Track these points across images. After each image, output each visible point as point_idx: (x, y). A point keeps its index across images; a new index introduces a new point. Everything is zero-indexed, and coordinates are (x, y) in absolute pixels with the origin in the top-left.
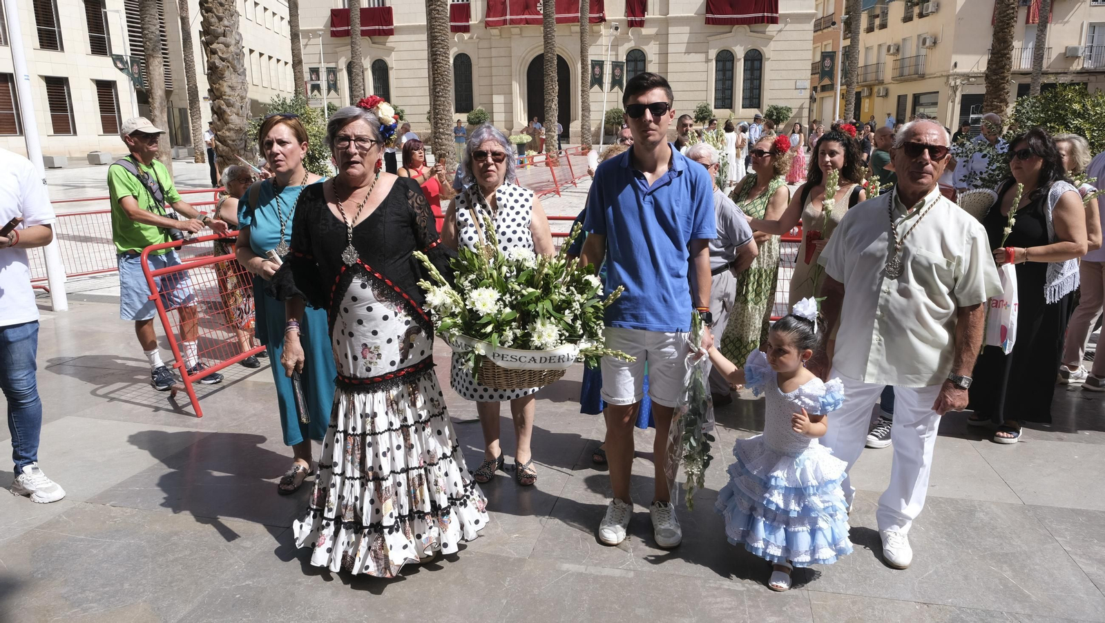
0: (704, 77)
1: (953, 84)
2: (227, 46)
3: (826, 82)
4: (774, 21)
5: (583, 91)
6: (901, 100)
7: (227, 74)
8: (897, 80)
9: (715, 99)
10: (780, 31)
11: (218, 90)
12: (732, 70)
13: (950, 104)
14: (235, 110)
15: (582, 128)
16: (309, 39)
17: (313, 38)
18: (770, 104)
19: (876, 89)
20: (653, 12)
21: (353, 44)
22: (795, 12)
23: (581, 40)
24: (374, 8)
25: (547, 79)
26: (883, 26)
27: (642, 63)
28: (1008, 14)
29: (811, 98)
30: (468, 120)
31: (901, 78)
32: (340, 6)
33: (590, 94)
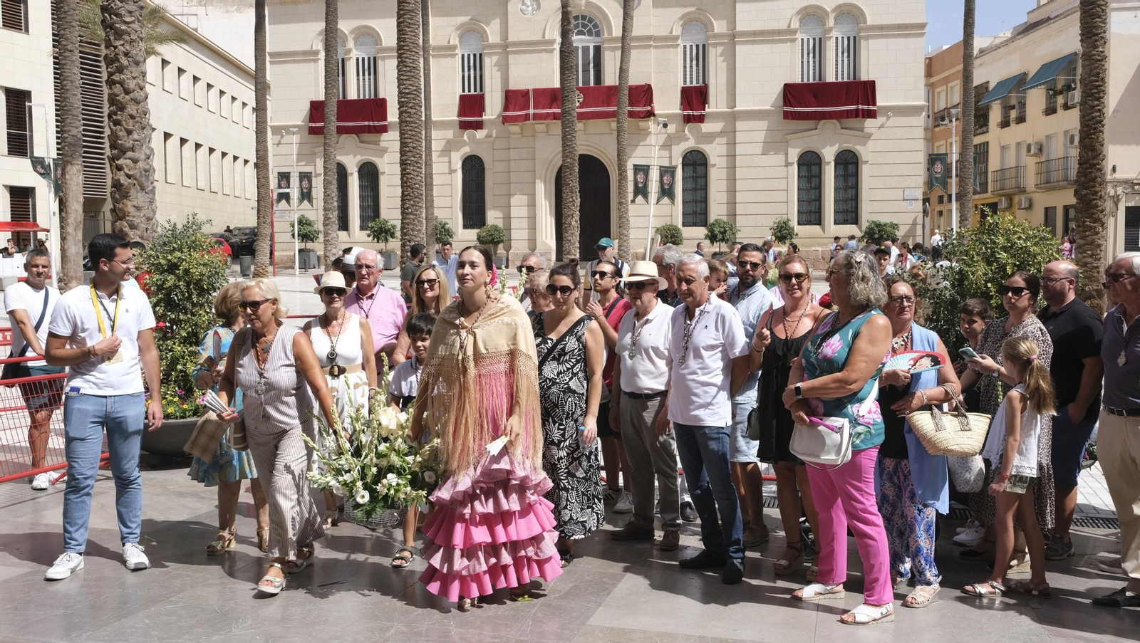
0: (783, 185)
1: (1112, 193)
2: (135, 161)
3: (938, 191)
4: (872, 115)
5: (620, 203)
6: (1049, 213)
7: (132, 192)
8: (1041, 188)
9: (799, 212)
10: (882, 126)
11: (120, 210)
12: (819, 176)
13: (1112, 220)
14: (138, 233)
15: (619, 250)
16: (282, 137)
17: (287, 134)
18: (871, 220)
19: (1016, 199)
20: (716, 103)
21: (326, 146)
22: (899, 104)
23: (618, 140)
24: (364, 101)
25: (566, 190)
26: (1021, 119)
27: (703, 168)
28: (1094, 118)
29: (925, 211)
30: (478, 239)
31: (1047, 185)
32: (322, 98)
33: (631, 207)
